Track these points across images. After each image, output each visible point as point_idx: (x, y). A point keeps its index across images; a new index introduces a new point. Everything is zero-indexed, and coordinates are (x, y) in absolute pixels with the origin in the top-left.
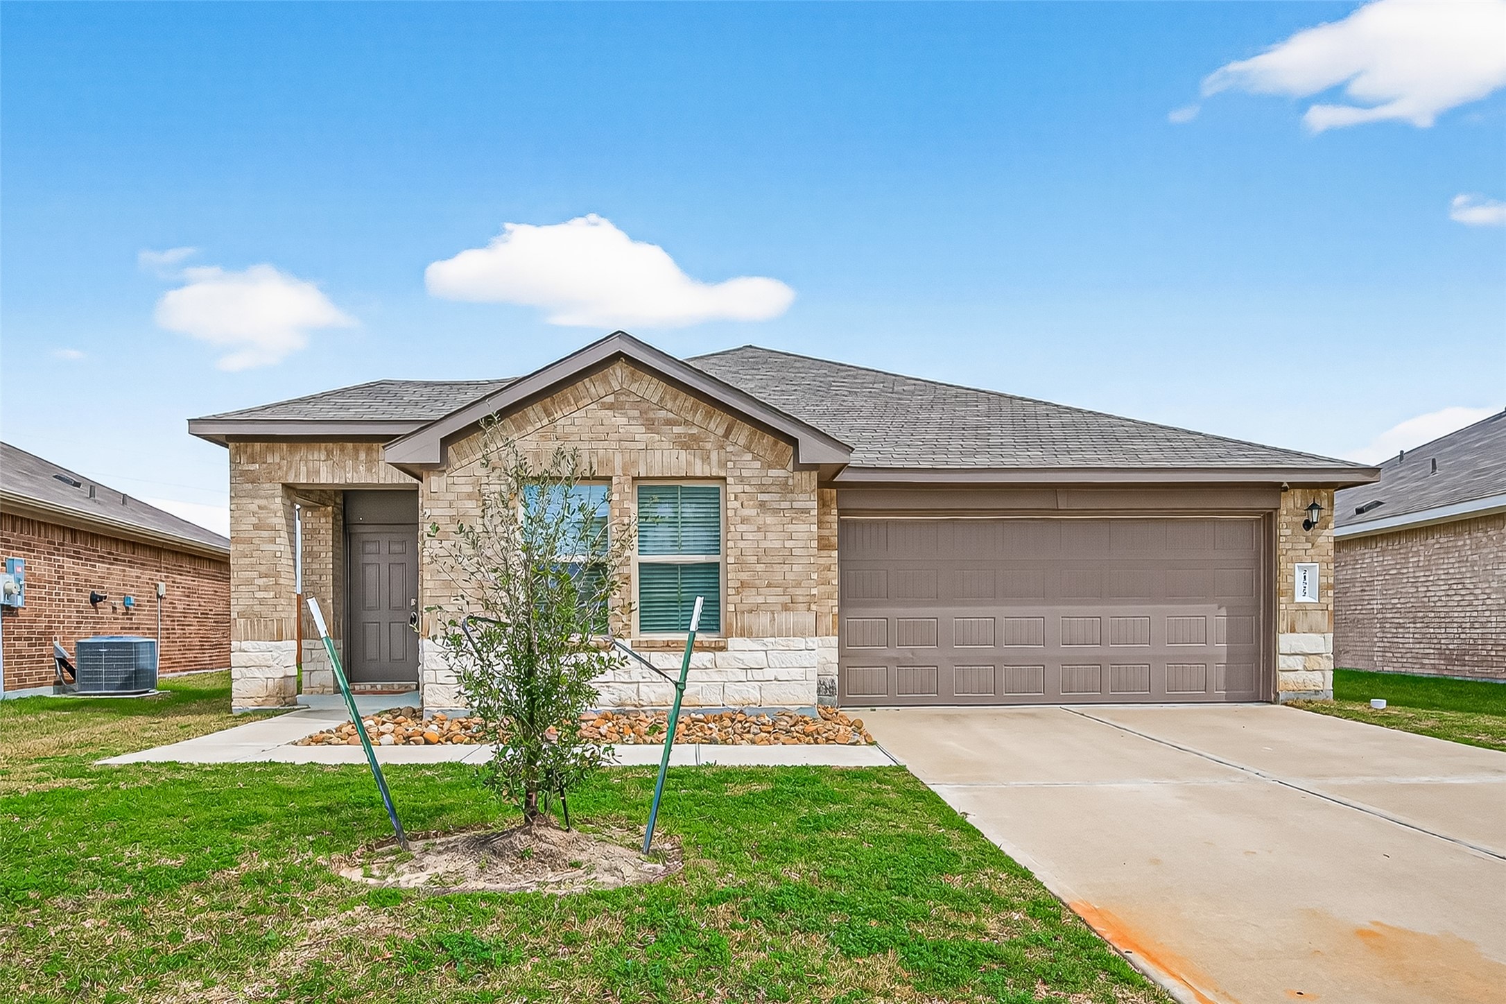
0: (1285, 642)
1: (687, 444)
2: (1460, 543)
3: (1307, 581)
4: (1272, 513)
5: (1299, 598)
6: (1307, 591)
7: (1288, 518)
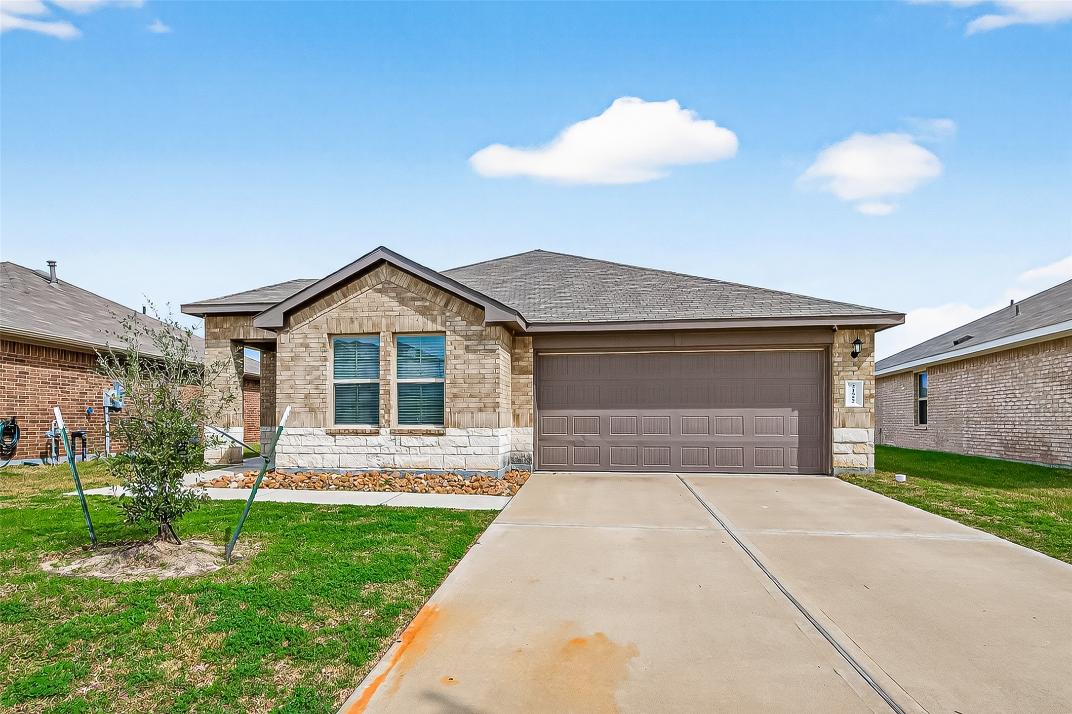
0: (838, 434)
1: (423, 312)
2: (1013, 365)
3: (855, 392)
4: (829, 346)
5: (849, 404)
6: (855, 399)
7: (840, 350)
